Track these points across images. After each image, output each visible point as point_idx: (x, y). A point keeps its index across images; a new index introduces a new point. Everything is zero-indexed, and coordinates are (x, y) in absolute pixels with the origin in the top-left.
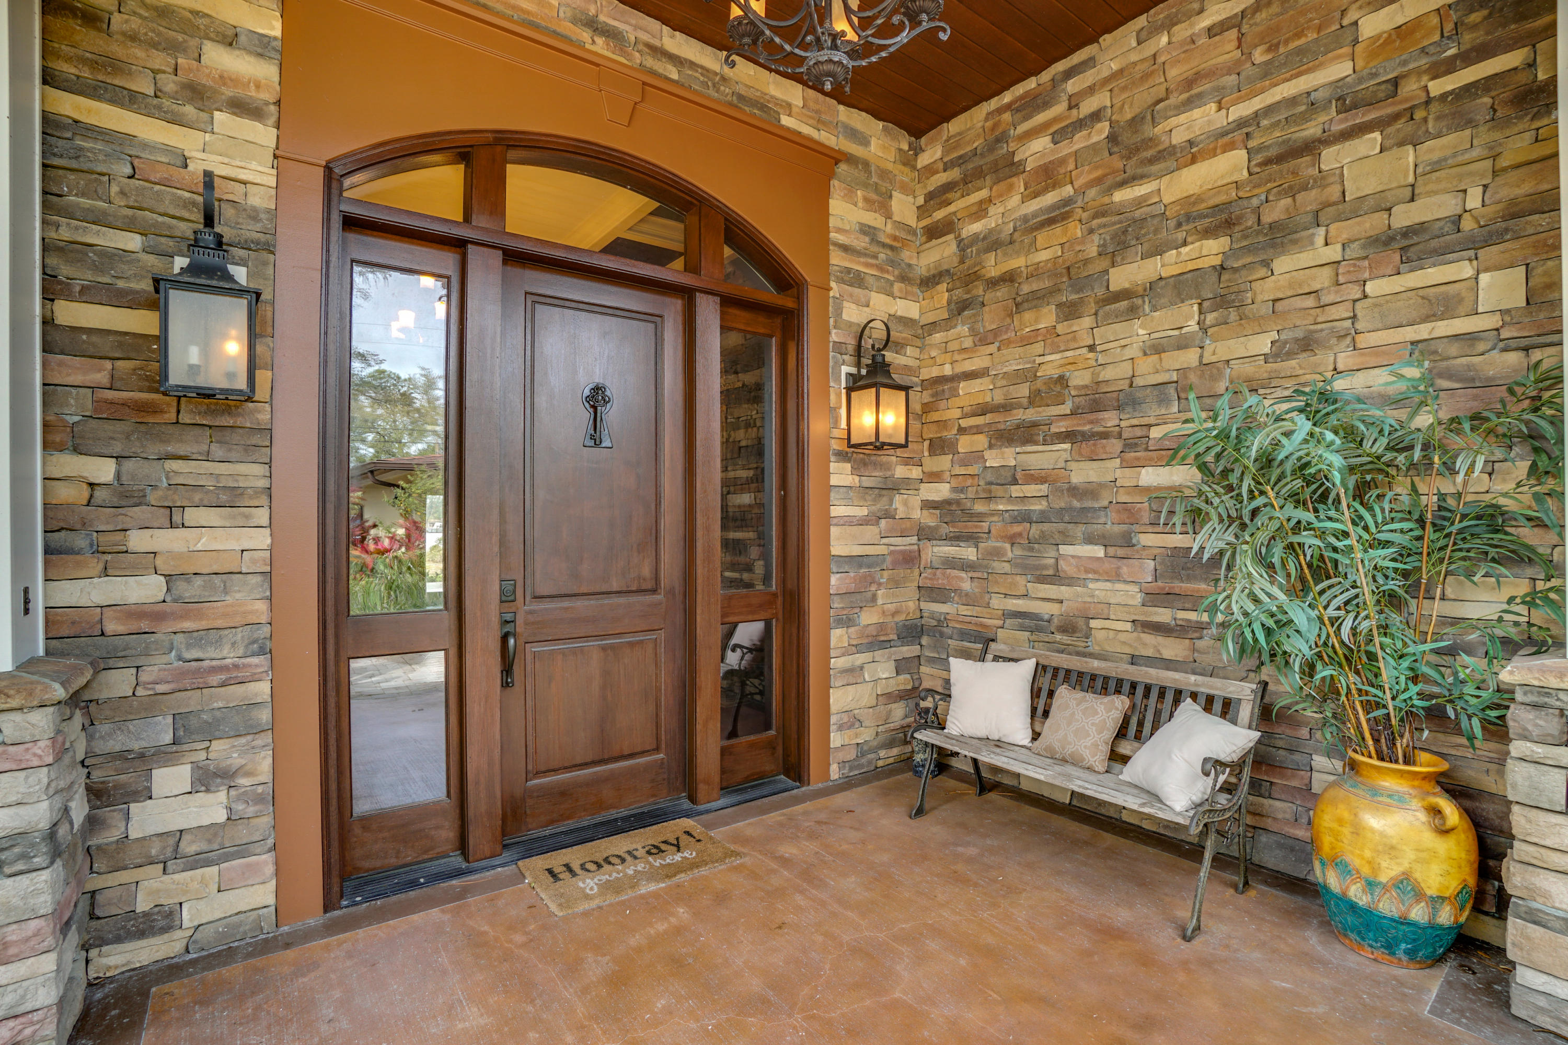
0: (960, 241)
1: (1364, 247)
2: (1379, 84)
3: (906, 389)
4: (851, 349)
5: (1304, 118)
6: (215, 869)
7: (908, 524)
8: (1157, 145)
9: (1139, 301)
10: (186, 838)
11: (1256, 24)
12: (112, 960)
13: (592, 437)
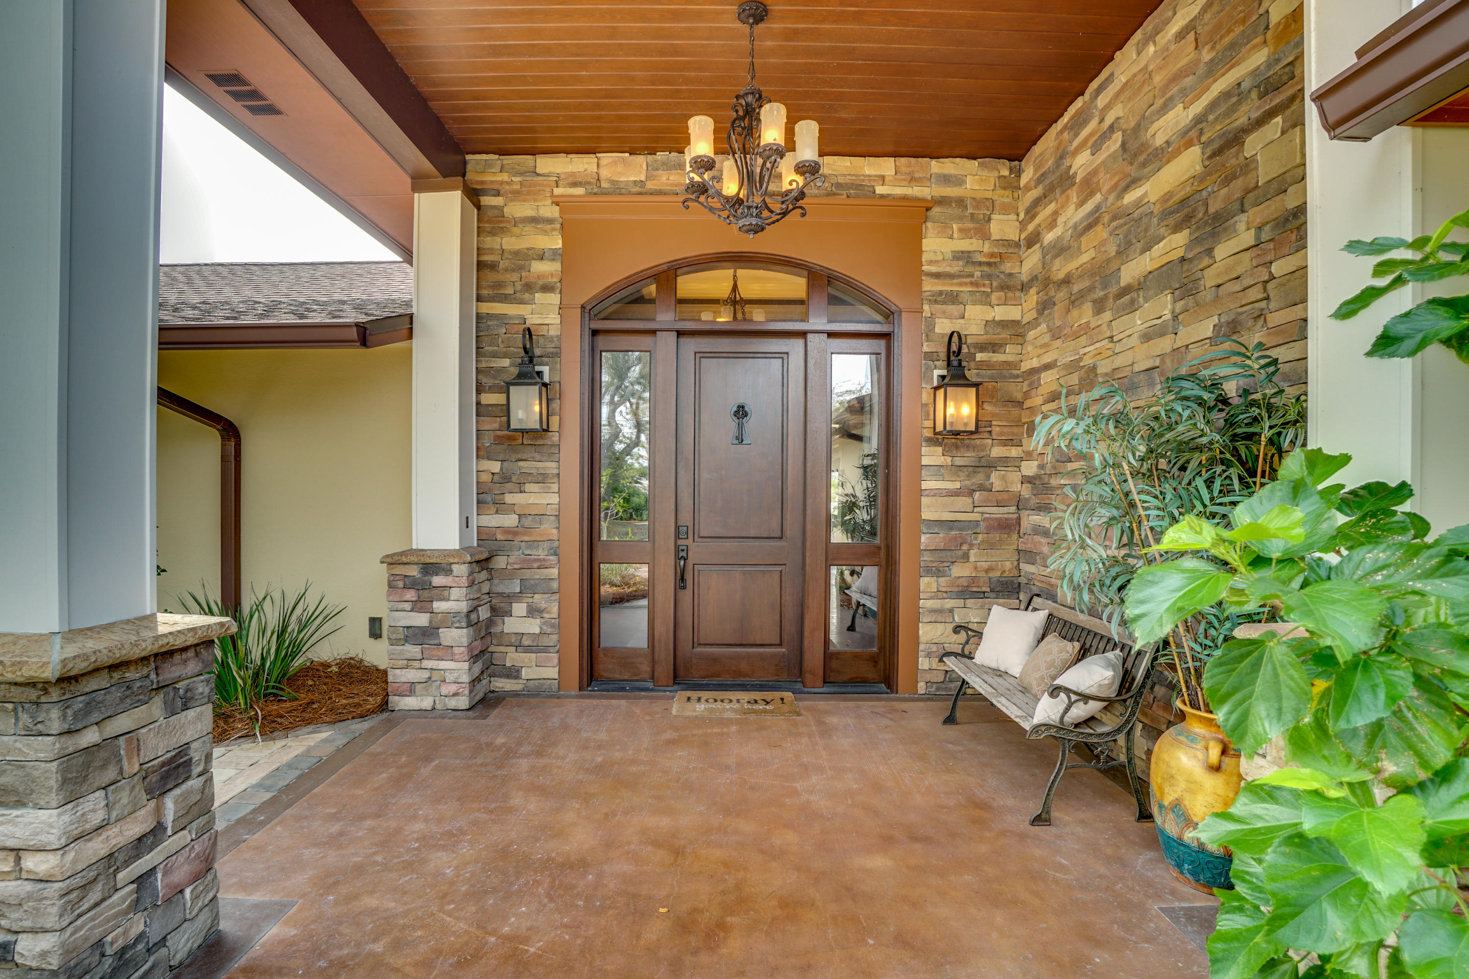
0: (1042, 247)
1: (1273, 229)
2: (1284, 67)
3: (976, 385)
4: (943, 356)
5: (1234, 109)
6: (534, 655)
7: (1005, 496)
8: (1147, 149)
9: (1134, 295)
10: (525, 637)
11: (1205, 24)
12: (499, 684)
13: (737, 438)
